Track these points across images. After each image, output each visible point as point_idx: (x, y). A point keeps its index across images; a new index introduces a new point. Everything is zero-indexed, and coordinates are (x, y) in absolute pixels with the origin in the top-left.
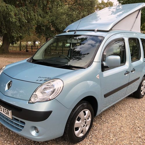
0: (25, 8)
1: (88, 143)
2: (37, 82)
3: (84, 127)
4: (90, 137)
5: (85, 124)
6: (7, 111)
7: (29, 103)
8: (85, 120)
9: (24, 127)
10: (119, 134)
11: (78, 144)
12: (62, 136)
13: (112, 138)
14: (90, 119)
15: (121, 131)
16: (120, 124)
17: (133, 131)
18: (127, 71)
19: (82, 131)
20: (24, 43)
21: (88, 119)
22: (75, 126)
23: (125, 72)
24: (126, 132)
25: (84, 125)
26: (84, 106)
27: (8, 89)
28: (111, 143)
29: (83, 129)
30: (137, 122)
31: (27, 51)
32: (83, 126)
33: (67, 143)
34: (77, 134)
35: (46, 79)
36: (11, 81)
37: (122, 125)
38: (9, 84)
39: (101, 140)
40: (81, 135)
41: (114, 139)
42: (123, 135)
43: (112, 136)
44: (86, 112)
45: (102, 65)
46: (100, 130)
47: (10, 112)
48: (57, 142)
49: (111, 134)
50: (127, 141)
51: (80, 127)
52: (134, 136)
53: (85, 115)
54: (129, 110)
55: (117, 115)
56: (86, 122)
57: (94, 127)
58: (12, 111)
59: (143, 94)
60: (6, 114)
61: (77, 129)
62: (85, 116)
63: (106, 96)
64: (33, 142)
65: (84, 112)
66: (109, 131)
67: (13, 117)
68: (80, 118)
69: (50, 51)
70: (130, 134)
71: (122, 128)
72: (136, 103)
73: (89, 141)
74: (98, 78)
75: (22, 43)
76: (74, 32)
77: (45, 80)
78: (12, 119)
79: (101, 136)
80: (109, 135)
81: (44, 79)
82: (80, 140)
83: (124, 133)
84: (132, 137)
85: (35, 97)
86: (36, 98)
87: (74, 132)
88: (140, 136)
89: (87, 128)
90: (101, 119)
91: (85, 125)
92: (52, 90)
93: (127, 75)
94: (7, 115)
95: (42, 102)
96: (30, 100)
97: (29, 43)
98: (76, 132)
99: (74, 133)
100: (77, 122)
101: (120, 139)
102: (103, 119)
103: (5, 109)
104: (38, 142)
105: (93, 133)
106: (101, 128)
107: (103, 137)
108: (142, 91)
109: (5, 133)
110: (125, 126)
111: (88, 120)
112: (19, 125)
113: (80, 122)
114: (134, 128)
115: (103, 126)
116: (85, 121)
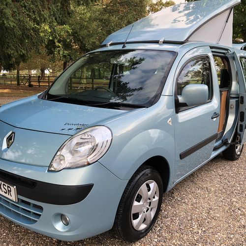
0: (29, 3)
1: (156, 240)
2: (63, 132)
3: (147, 211)
4: (158, 229)
5: (150, 206)
6: (8, 187)
7: (49, 171)
8: (150, 199)
9: (40, 215)
10: (208, 222)
11: (137, 242)
12: (109, 231)
13: (196, 230)
14: (157, 198)
15: (210, 217)
16: (206, 205)
17: (231, 215)
18: (215, 113)
19: (145, 220)
20: (24, 73)
21: (154, 198)
22: (133, 211)
23: (212, 115)
24: (218, 217)
25: (148, 209)
26: (148, 175)
27: (8, 148)
28: (195, 238)
29: (146, 215)
30: (235, 200)
31: (30, 86)
32: (145, 210)
33: (119, 242)
34: (137, 226)
35: (79, 127)
36: (13, 133)
37: (210, 207)
38: (9, 139)
39: (178, 235)
40: (143, 227)
41: (200, 232)
42: (214, 224)
43: (196, 226)
44: (150, 185)
45: (177, 101)
46: (173, 216)
47: (13, 189)
48: (100, 242)
49: (194, 223)
50: (223, 234)
51: (141, 212)
52: (234, 225)
53: (149, 190)
54: (219, 180)
55: (199, 189)
56: (150, 203)
57: (163, 211)
58: (16, 188)
59: (239, 153)
60: (6, 193)
61: (136, 216)
62: (149, 193)
63: (182, 156)
64: (56, 244)
65: (148, 186)
66: (189, 218)
67: (18, 199)
68: (141, 197)
69: (71, 86)
70: (225, 221)
71: (212, 212)
72: (228, 168)
73: (156, 237)
74: (170, 123)
75: (21, 72)
76: (122, 45)
77: (77, 129)
78: (17, 201)
79: (176, 227)
80: (191, 224)
81: (76, 127)
82: (141, 236)
83: (215, 220)
84: (230, 226)
85: (61, 160)
86: (62, 162)
87: (131, 222)
88: (243, 223)
89: (153, 214)
90: (173, 198)
91: (150, 208)
92: (90, 146)
93: (215, 119)
94: (6, 195)
95: (74, 168)
96: (51, 166)
97: (34, 72)
98: (135, 222)
99: (132, 224)
100: (136, 203)
101: (211, 230)
102: (176, 198)
103: (4, 185)
104: (66, 243)
105: (162, 222)
106: (175, 213)
107: (180, 229)
108: (237, 148)
109: (3, 229)
110: (215, 208)
111: (154, 200)
112: (30, 212)
113: (141, 203)
114: (231, 210)
115: (178, 209)
116: (149, 201)
